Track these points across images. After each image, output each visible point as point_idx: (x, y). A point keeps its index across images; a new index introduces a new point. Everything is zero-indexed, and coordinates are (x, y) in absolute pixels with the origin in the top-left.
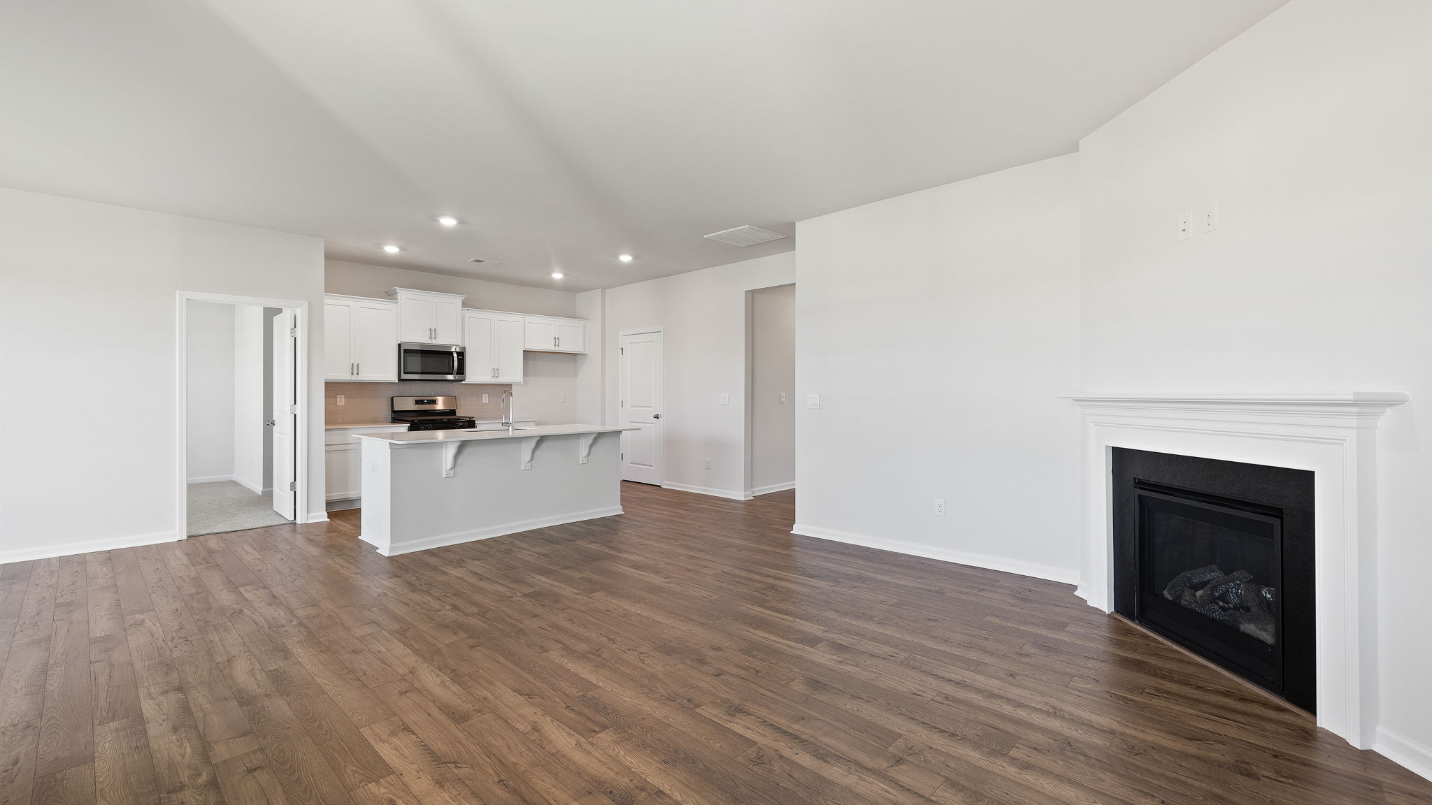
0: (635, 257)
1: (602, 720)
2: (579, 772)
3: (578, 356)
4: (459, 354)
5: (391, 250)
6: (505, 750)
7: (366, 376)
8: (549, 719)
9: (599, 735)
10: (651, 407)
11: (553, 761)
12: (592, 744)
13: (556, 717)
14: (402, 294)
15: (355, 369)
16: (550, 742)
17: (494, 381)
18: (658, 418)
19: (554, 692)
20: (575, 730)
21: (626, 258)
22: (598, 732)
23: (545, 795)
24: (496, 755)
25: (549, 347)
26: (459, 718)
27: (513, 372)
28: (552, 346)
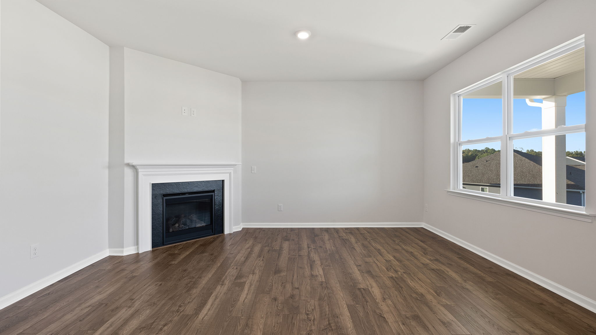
1: (358, 292)
2: (376, 281)
6: (398, 296)
8: (377, 301)
9: (363, 287)
11: (382, 287)
12: (367, 286)
13: (374, 300)
16: (381, 292)
19: (369, 312)
20: (370, 292)
22: (363, 288)
23: (389, 280)
24: (402, 296)
26: (416, 318)
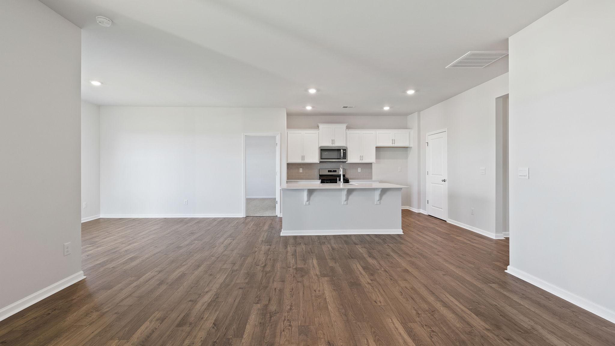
0: (417, 91)
3: (408, 148)
4: (344, 150)
5: (309, 108)
7: (308, 160)
10: (441, 175)
14: (321, 126)
15: (303, 158)
17: (361, 162)
18: (445, 181)
21: (411, 92)
25: (390, 145)
27: (370, 157)
28: (391, 144)
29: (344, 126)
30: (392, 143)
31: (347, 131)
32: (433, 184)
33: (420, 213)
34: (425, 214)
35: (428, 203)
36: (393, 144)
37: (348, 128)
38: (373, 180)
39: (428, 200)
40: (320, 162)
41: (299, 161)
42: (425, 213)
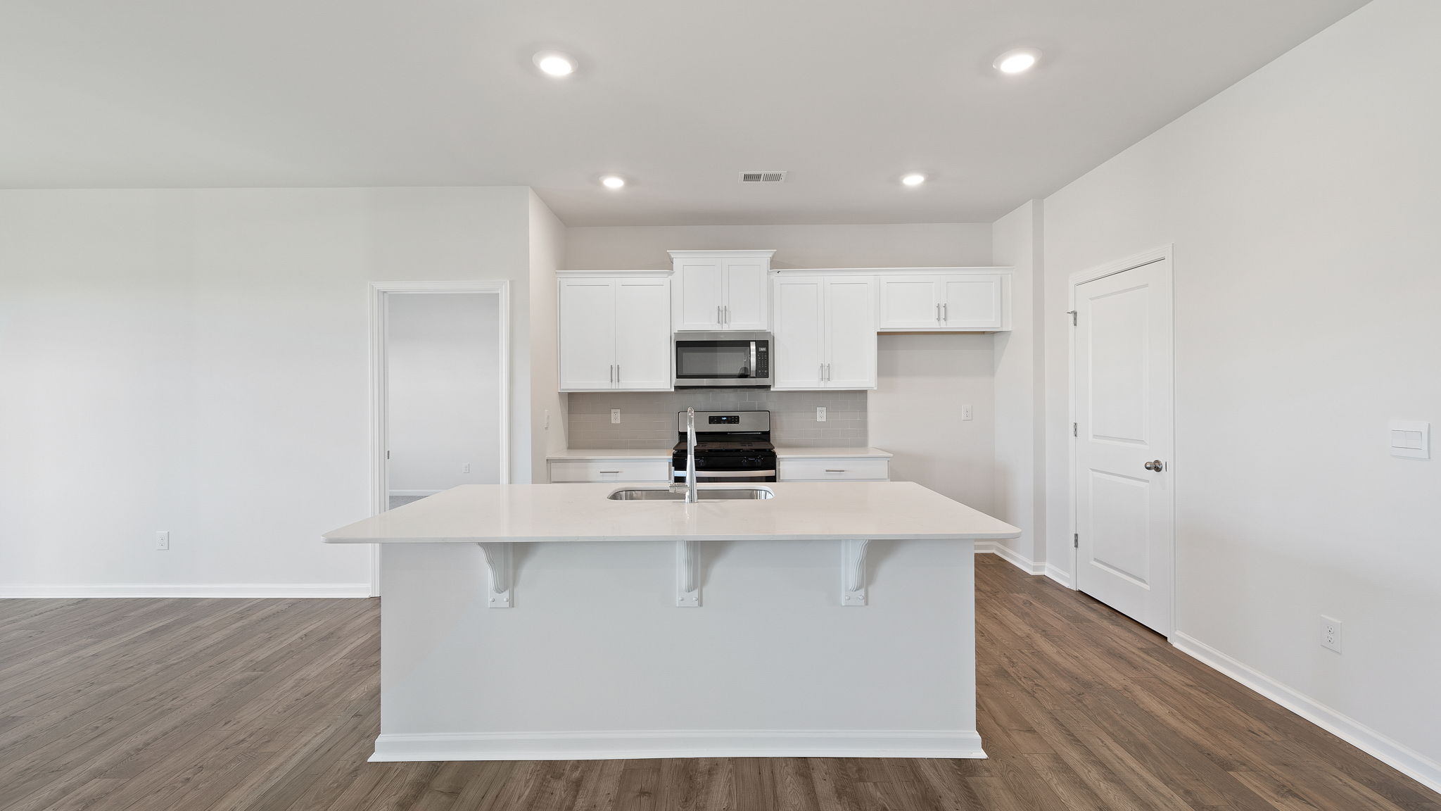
4: (759, 343)
7: (631, 383)
10: (1142, 442)
14: (681, 259)
15: (615, 372)
17: (822, 386)
18: (1158, 469)
27: (858, 370)
28: (934, 320)
29: (763, 258)
30: (939, 319)
31: (774, 275)
32: (1097, 475)
33: (1042, 580)
34: (1067, 585)
35: (1076, 546)
36: (942, 321)
37: (776, 264)
38: (870, 454)
39: (1076, 535)
40: (676, 388)
41: (600, 383)
42: (1067, 580)
